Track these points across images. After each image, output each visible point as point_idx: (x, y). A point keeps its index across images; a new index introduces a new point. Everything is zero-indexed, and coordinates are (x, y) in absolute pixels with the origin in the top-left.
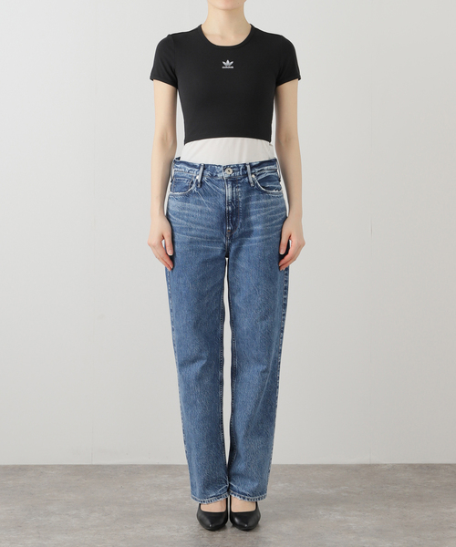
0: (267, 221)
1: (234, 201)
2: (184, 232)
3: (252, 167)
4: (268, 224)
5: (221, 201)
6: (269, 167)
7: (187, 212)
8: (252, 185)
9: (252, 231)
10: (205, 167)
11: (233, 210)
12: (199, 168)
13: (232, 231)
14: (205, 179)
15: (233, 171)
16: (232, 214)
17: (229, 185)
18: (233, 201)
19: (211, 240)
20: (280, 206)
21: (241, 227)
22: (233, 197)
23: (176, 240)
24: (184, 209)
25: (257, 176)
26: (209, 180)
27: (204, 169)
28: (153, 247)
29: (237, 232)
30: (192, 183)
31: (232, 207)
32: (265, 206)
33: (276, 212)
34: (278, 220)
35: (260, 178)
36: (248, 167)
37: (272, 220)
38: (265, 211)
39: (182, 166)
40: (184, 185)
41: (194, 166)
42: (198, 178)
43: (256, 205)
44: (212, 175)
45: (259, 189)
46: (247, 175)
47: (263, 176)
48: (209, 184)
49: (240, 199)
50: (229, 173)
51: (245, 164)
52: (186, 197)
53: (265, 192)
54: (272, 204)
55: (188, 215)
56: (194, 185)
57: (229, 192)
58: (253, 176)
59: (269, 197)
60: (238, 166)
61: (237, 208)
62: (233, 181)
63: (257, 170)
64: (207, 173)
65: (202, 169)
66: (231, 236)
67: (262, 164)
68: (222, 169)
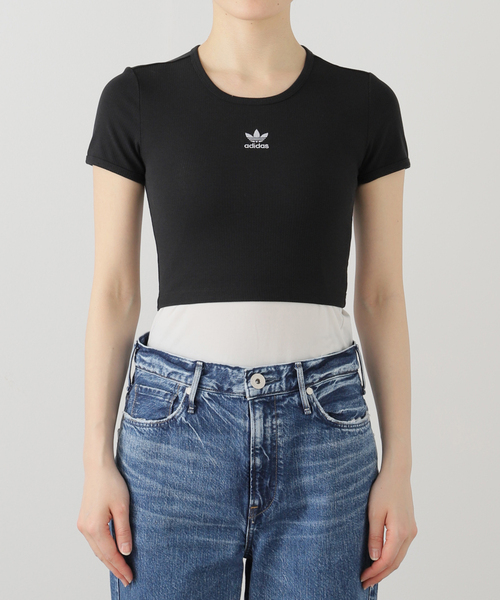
0: (336, 488)
1: (268, 446)
2: (156, 507)
3: (308, 370)
4: (340, 494)
5: (239, 444)
6: (342, 369)
7: (162, 463)
8: (308, 411)
9: (305, 507)
10: (206, 369)
11: (264, 464)
12: (192, 370)
13: (260, 508)
14: (205, 395)
15: (268, 382)
16: (262, 472)
17: (259, 413)
18: (264, 445)
19: (214, 526)
20: (366, 451)
21: (281, 498)
22: (265, 438)
23: (138, 522)
24: (157, 455)
25: (317, 390)
26: (213, 398)
27: (204, 373)
28: (89, 535)
29: (271, 511)
30: (176, 401)
31: (263, 459)
32: (334, 455)
33: (356, 466)
34: (360, 483)
35: (324, 394)
36: (300, 371)
37: (348, 483)
38: (334, 466)
39: (156, 360)
40: (157, 405)
41: (180, 364)
42: (191, 391)
43: (316, 453)
44: (220, 389)
45: (321, 420)
46: (295, 390)
47: (330, 389)
48: (213, 406)
49: (280, 442)
50: (258, 384)
51: (292, 365)
52: (163, 432)
53: (335, 425)
54: (349, 449)
55: (165, 470)
56: (180, 407)
57: (257, 427)
58: (310, 391)
59: (343, 436)
60: (277, 370)
61: (273, 459)
62: (267, 403)
63: (317, 376)
64: (210, 383)
65: (198, 373)
66: (258, 519)
67: (327, 363)
68: (242, 375)
